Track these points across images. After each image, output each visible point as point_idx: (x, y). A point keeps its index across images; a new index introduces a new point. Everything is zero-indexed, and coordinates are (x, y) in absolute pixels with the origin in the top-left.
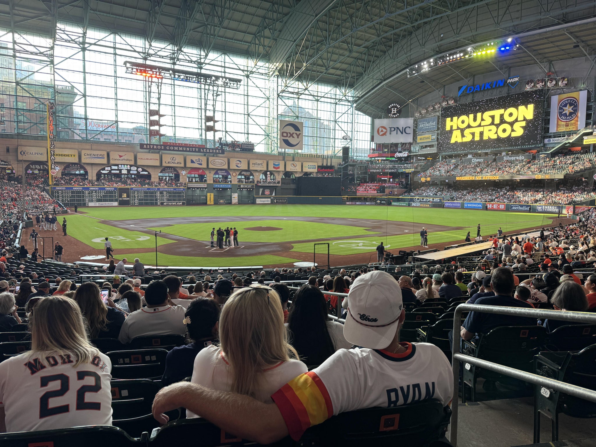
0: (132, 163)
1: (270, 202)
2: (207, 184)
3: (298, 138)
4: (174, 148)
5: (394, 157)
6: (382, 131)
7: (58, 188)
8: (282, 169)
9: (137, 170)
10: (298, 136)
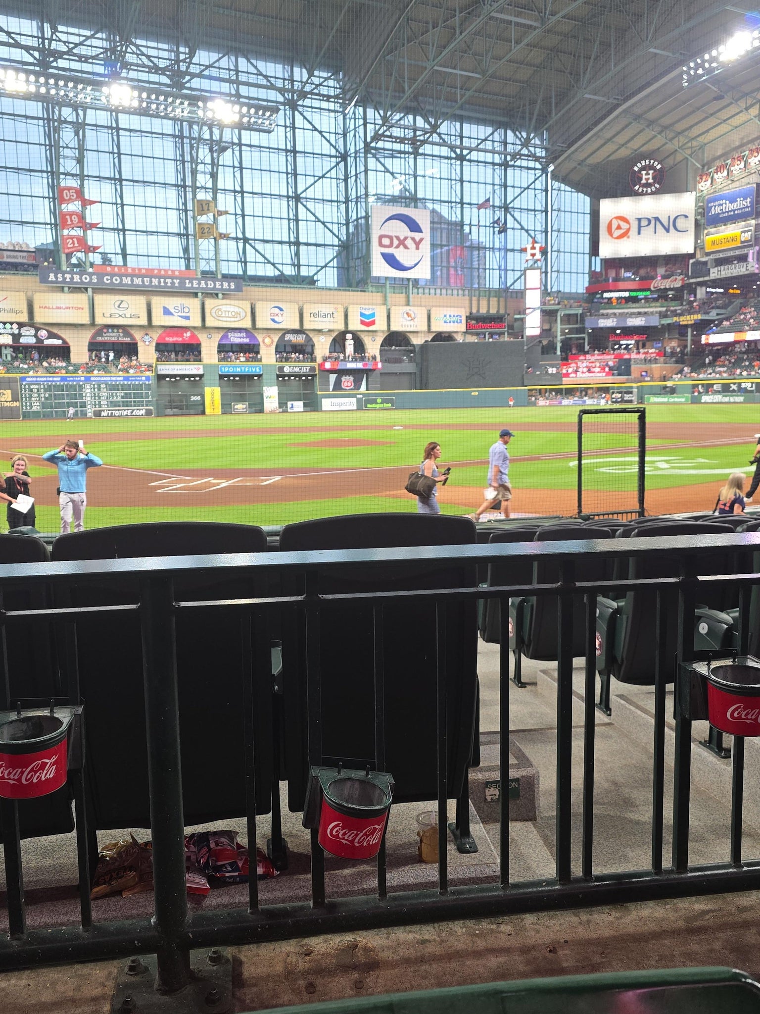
0: (24, 318)
1: (355, 407)
2: (205, 366)
3: (417, 248)
4: (121, 280)
5: (649, 290)
6: (619, 227)
8: (380, 325)
9: (36, 336)
10: (417, 244)
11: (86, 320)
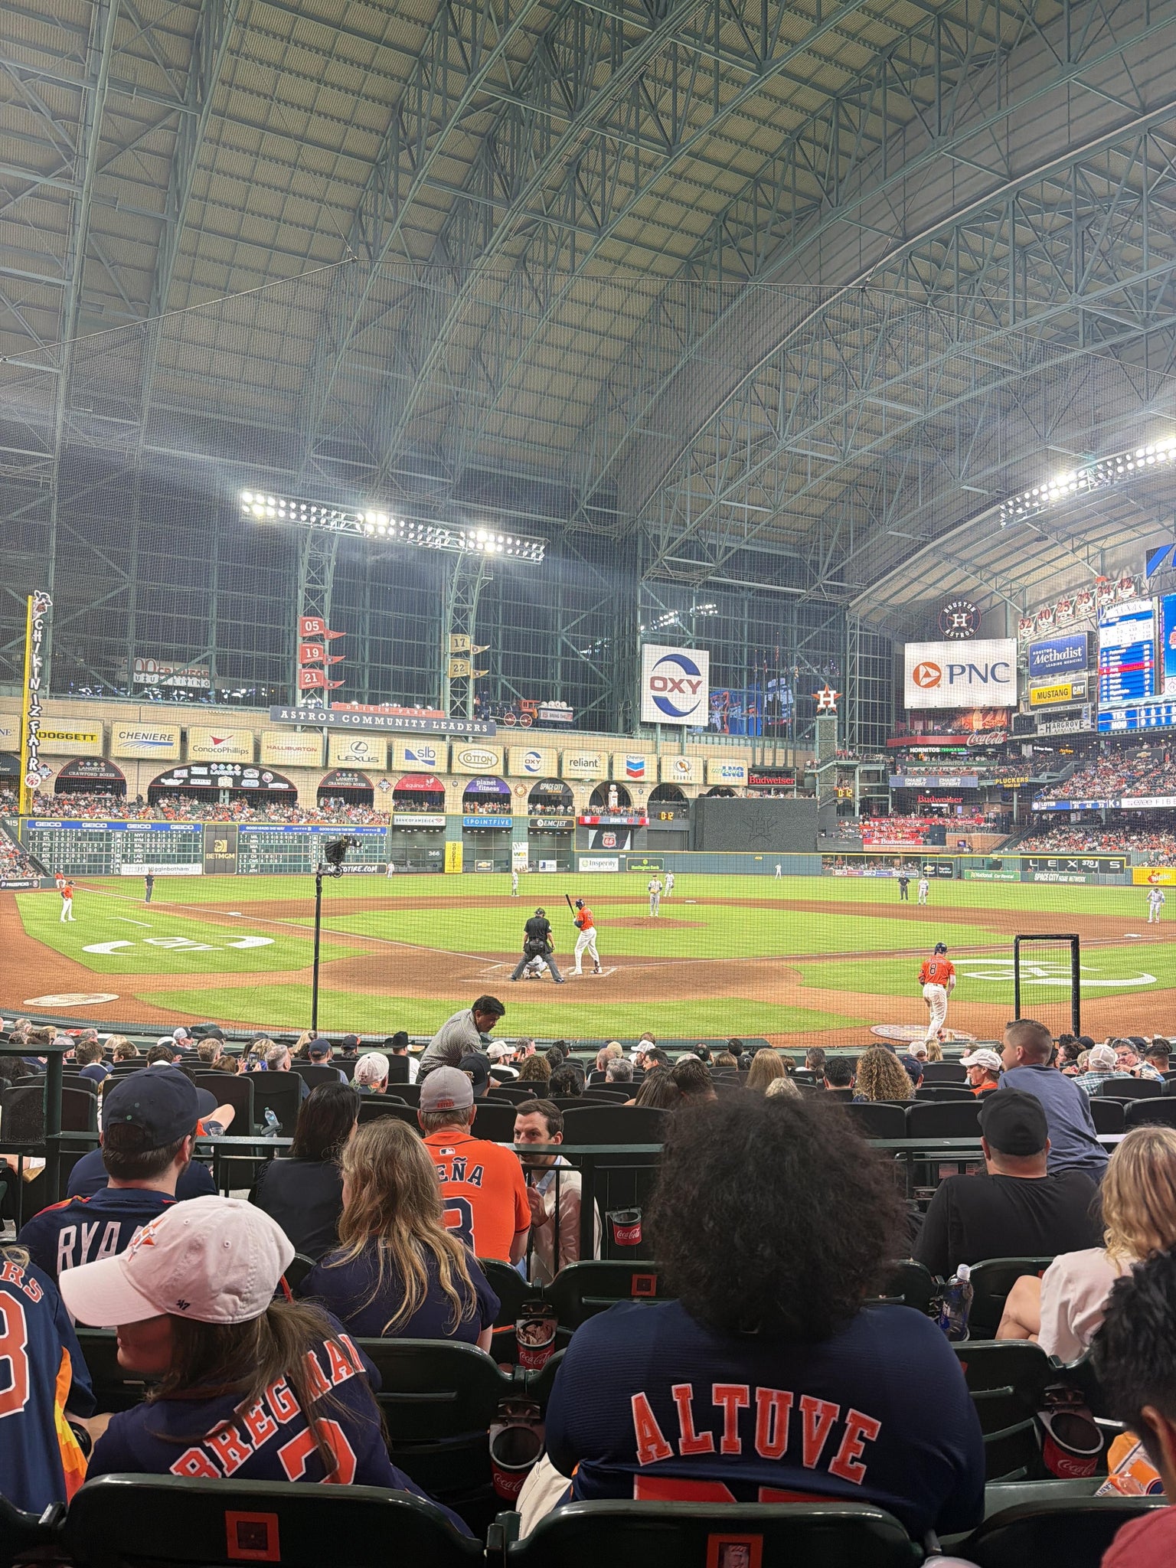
0: (249, 759)
1: (617, 869)
2: (447, 817)
3: (694, 692)
4: (362, 720)
5: (964, 746)
6: (927, 675)
7: (42, 824)
8: (650, 775)
9: (260, 779)
10: (694, 688)
11: (319, 763)
